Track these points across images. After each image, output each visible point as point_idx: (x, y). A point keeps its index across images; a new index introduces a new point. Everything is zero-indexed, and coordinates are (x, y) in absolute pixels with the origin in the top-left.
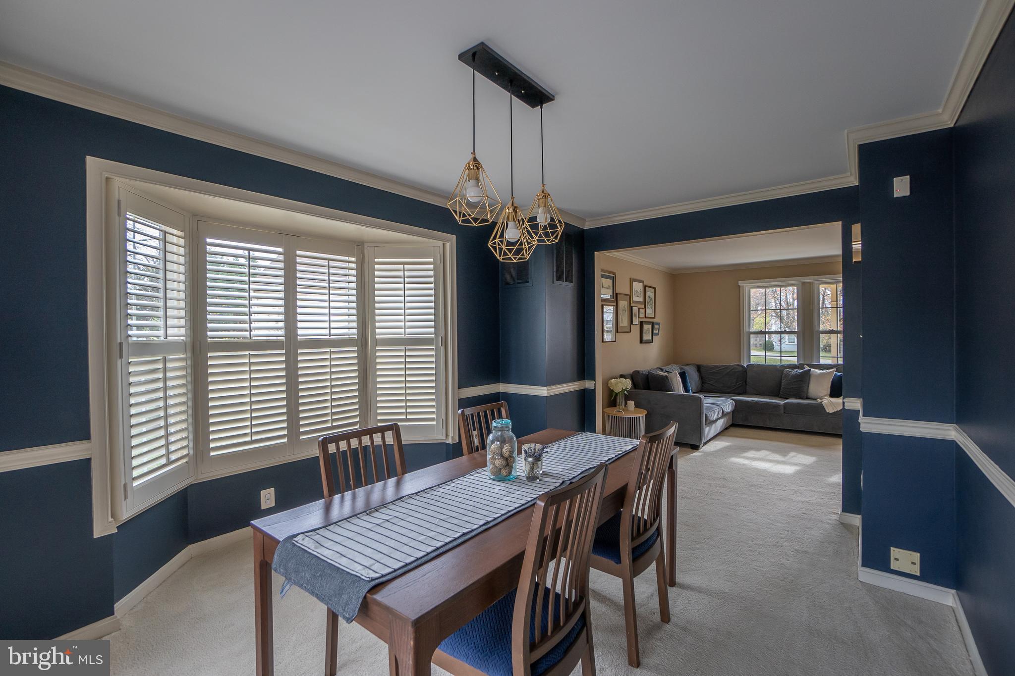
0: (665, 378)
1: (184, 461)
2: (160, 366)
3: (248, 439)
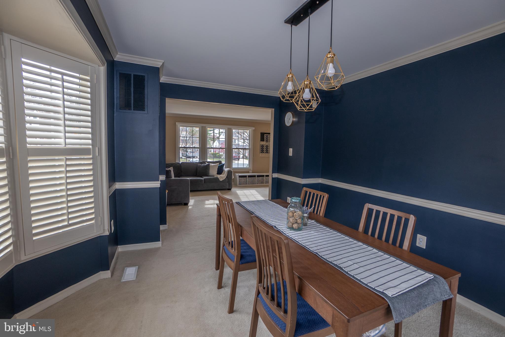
0: (169, 171)
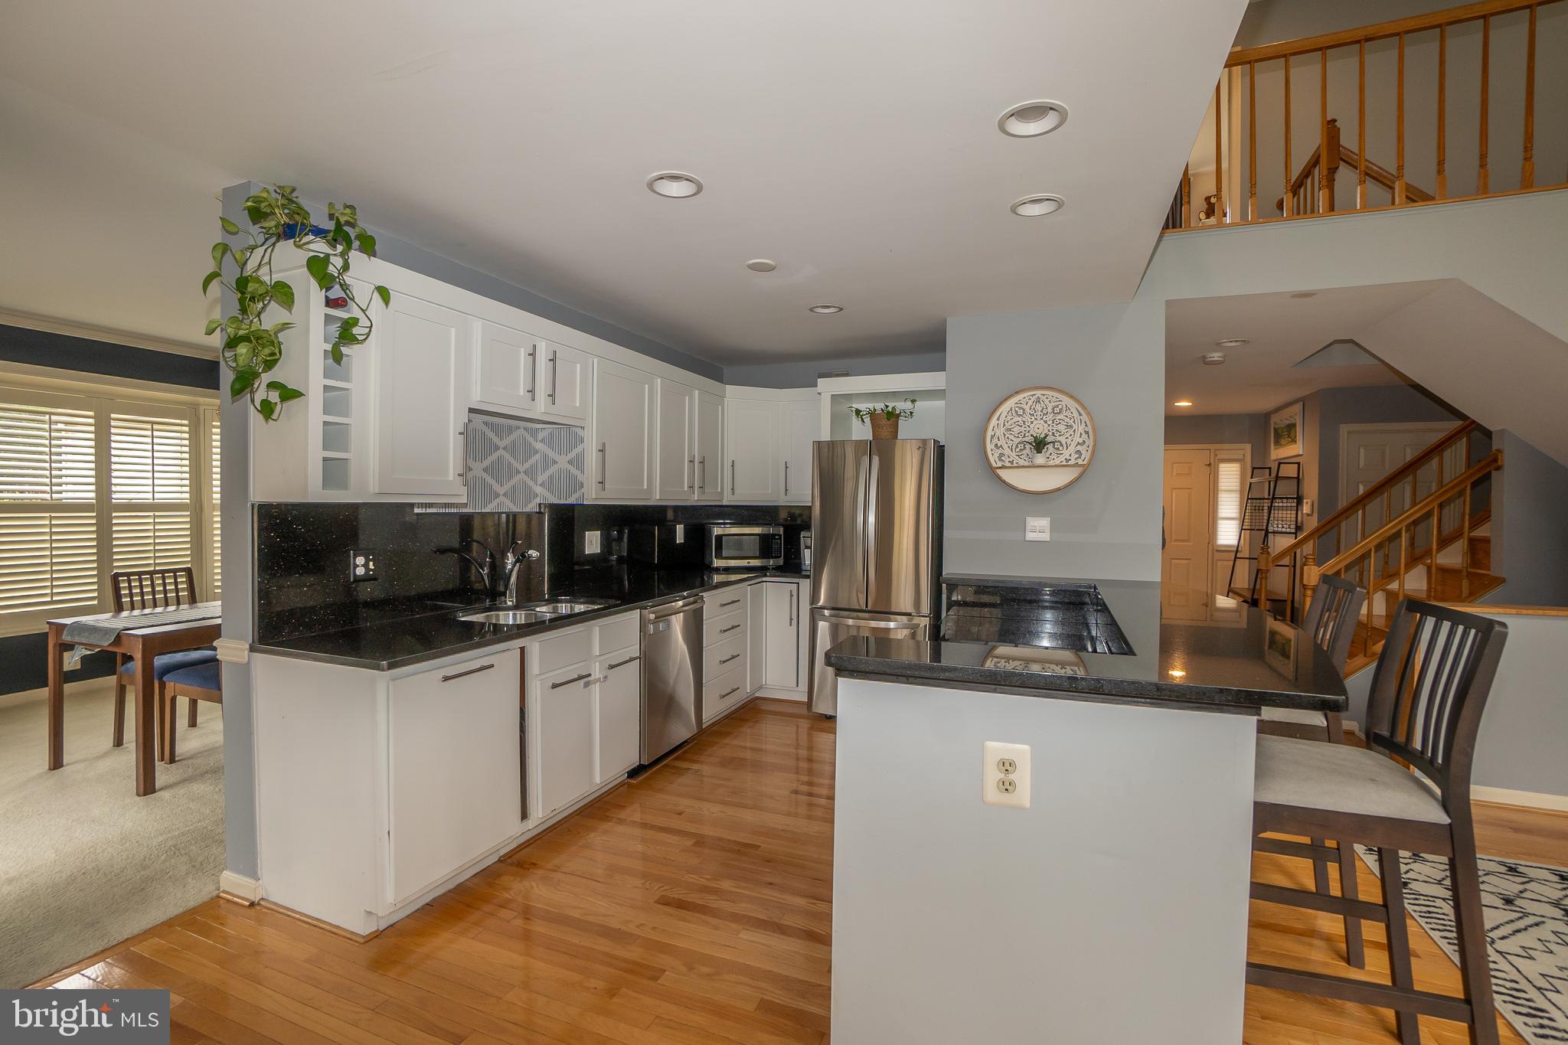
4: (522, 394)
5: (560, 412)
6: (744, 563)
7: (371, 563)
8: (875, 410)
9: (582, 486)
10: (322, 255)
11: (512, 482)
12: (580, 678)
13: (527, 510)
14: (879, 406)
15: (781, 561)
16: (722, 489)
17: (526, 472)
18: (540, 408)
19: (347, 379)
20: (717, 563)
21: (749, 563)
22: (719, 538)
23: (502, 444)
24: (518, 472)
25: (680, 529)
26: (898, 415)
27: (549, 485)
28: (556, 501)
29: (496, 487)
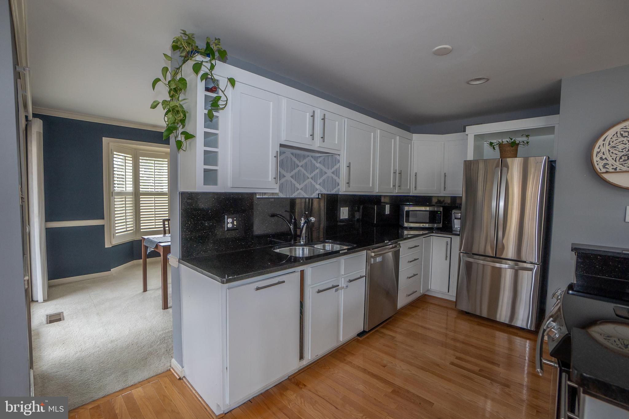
1: (132, 231)
2: (124, 199)
3: (154, 227)
4: (307, 136)
5: (326, 147)
6: (421, 225)
7: (235, 222)
8: (503, 142)
9: (339, 185)
10: (200, 62)
11: (305, 183)
12: (333, 287)
13: (312, 196)
14: (505, 140)
15: (441, 225)
16: (410, 187)
17: (312, 178)
18: (317, 145)
19: (217, 129)
20: (406, 225)
21: (423, 225)
22: (408, 212)
23: (300, 164)
24: (308, 178)
25: (388, 207)
26: (518, 144)
27: (323, 184)
28: (326, 192)
29: (297, 185)
